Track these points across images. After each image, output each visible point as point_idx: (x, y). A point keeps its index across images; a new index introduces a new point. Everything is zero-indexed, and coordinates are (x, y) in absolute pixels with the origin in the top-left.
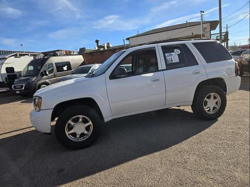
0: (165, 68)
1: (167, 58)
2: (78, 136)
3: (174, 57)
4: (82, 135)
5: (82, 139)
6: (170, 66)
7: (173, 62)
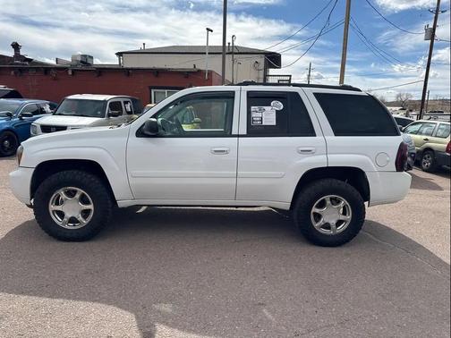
0: (245, 133)
1: (254, 115)
2: (65, 219)
3: (268, 116)
4: (73, 220)
5: (70, 226)
6: (255, 130)
7: (264, 124)
